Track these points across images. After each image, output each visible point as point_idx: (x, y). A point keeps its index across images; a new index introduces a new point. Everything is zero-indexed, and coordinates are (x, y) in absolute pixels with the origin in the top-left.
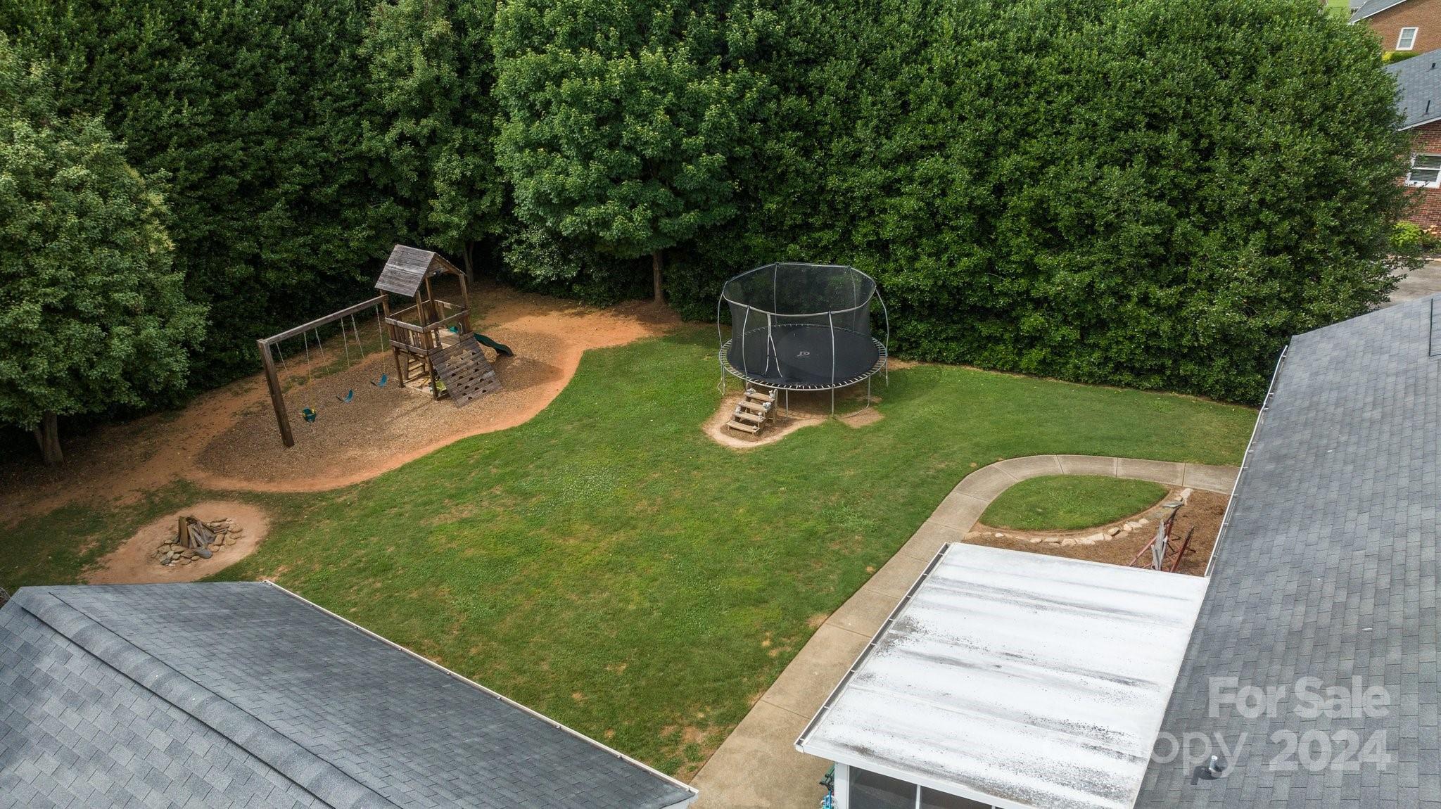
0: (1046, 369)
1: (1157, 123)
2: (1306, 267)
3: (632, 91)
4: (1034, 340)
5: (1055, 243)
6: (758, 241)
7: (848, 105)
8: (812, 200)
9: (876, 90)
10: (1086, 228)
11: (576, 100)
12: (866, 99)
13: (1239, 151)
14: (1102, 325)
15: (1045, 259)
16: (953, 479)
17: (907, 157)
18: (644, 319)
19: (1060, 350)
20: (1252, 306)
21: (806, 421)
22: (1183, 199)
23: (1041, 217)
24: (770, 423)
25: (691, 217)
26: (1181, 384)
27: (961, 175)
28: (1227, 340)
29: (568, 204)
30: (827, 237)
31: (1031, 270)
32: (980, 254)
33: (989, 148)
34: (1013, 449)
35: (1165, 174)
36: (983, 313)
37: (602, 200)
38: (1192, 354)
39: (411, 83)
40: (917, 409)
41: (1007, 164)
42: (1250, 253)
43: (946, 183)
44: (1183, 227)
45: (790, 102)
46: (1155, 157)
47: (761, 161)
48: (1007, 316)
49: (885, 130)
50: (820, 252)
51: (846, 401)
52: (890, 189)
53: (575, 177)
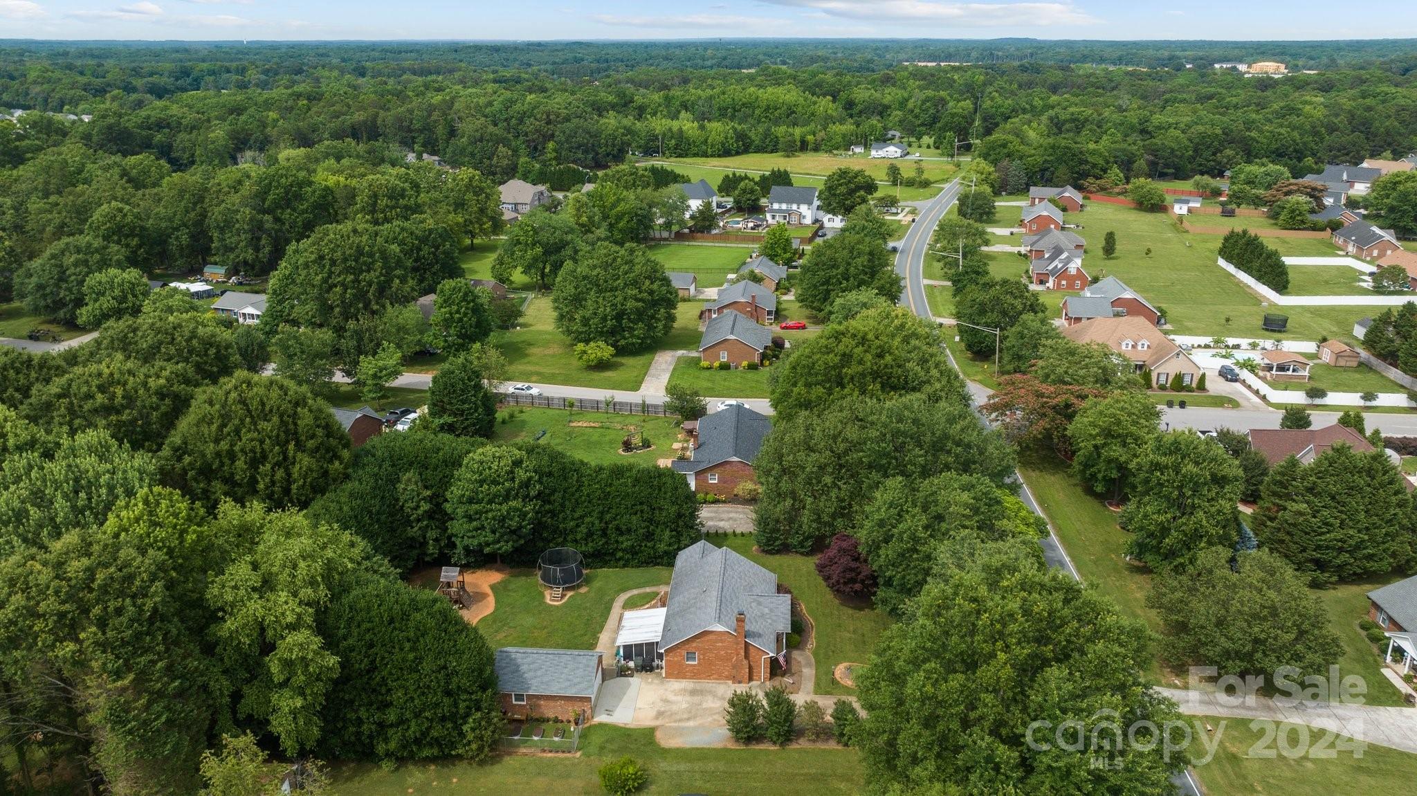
0: (624, 566)
1: (641, 503)
2: (679, 534)
3: (508, 513)
4: (620, 559)
5: (622, 534)
6: (541, 544)
7: (563, 505)
8: (556, 530)
9: (570, 500)
10: (629, 531)
11: (494, 518)
12: (567, 503)
13: (660, 509)
14: (637, 553)
15: (620, 539)
16: (612, 600)
17: (582, 517)
18: (498, 570)
19: (628, 561)
20: (670, 545)
21: (570, 594)
22: (651, 521)
23: (618, 529)
24: (563, 596)
25: (522, 542)
26: (658, 564)
27: (597, 522)
28: (666, 553)
29: (488, 544)
30: (560, 540)
31: (617, 542)
32: (604, 540)
33: (602, 513)
34: (624, 590)
35: (645, 516)
36: (605, 554)
37: (498, 542)
38: (660, 557)
39: (420, 512)
40: (597, 584)
41: (608, 517)
42: (667, 533)
43: (593, 524)
44: (652, 528)
45: (547, 507)
46: (642, 511)
47: (540, 523)
48: (613, 554)
49: (573, 511)
50: (558, 545)
51: (579, 586)
52: (578, 526)
53: (490, 538)
